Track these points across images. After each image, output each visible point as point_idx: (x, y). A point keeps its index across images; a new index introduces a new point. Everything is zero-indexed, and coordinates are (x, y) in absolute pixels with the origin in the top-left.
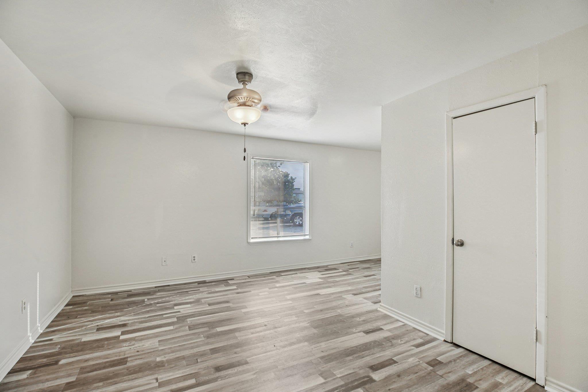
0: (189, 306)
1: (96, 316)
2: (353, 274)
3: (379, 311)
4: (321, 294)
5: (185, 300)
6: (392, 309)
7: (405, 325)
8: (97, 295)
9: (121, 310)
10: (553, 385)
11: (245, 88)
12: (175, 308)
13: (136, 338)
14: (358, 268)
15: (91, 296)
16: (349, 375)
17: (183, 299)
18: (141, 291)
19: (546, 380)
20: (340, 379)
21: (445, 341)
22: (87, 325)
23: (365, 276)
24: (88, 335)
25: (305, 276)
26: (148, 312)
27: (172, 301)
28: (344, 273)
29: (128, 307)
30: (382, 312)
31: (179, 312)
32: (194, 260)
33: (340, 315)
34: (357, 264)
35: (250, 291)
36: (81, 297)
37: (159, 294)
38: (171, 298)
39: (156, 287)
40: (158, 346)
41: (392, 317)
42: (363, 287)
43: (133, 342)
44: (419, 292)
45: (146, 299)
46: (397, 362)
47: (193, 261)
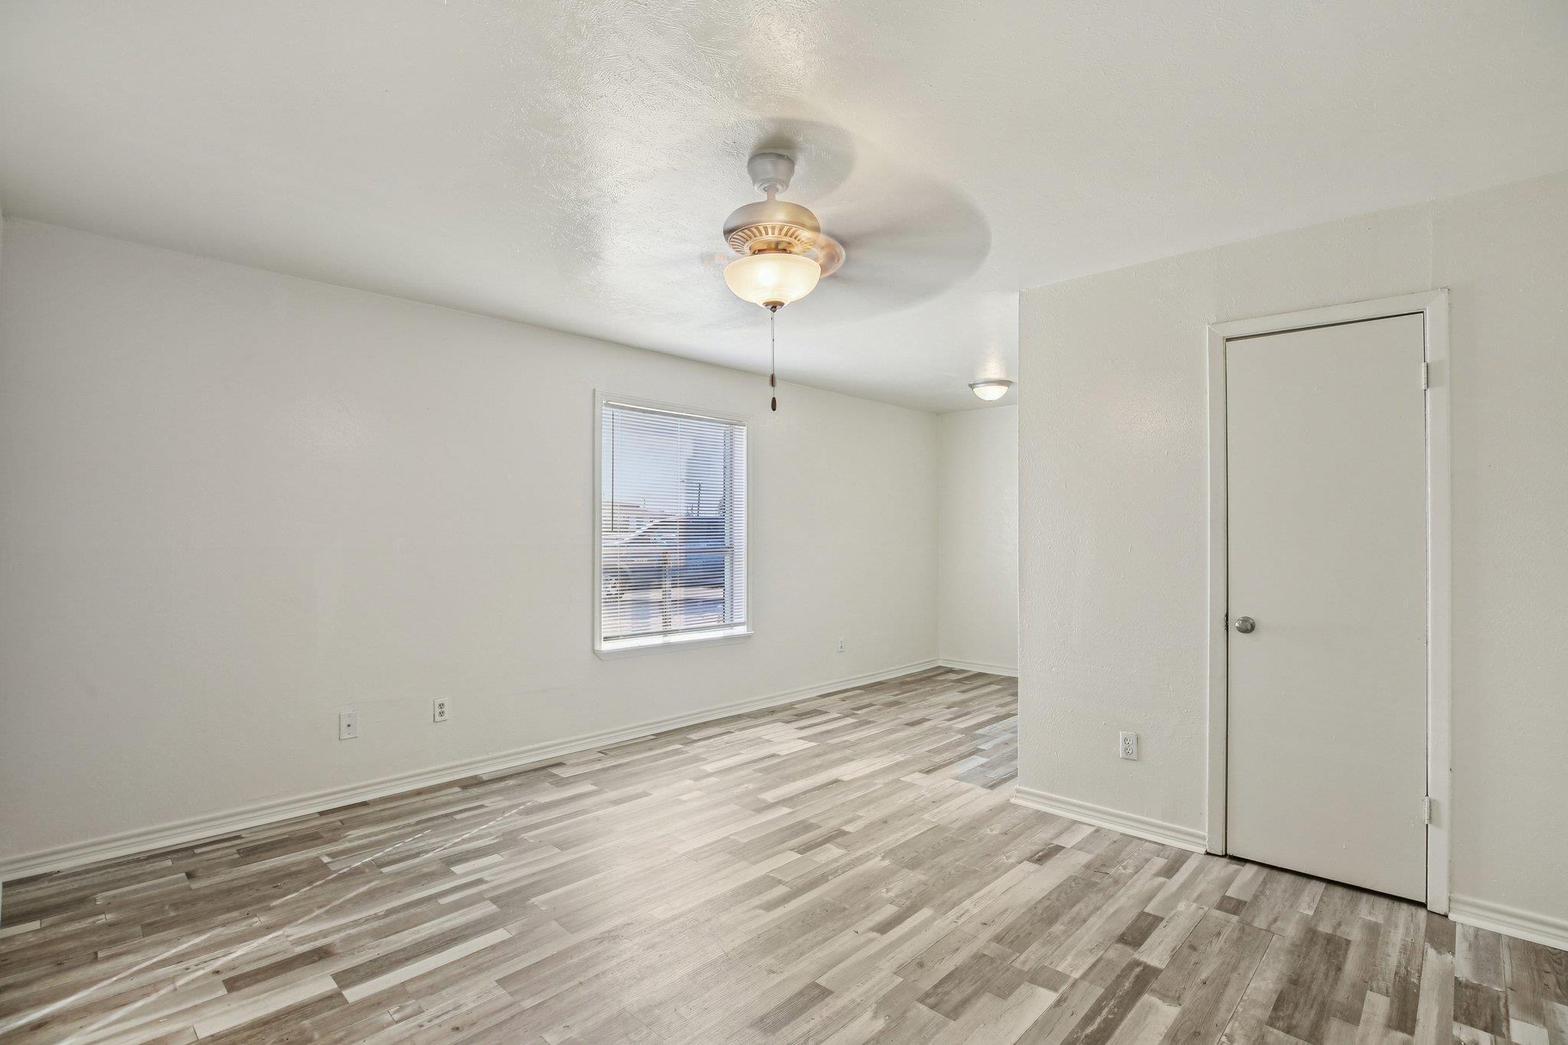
0: (495, 858)
1: (178, 940)
2: (874, 722)
3: (1016, 807)
4: (846, 778)
5: (464, 841)
6: (1054, 796)
7: (1098, 830)
8: (111, 866)
9: (261, 903)
10: (1467, 909)
11: (771, 198)
12: (457, 869)
13: (411, 988)
14: (870, 705)
15: (87, 872)
16: (1096, 970)
17: (457, 840)
18: (278, 831)
19: (1450, 900)
20: (1086, 984)
21: (1208, 853)
22: (173, 979)
23: (907, 724)
24: (209, 1012)
25: (759, 738)
26: (371, 896)
27: (427, 852)
28: (850, 720)
29: (273, 891)
30: (1026, 808)
31: (480, 881)
32: (441, 714)
33: (937, 829)
34: (861, 695)
35: (646, 794)
36: (46, 884)
37: (354, 833)
38: (409, 844)
39: (322, 814)
40: (509, 999)
41: (1058, 817)
42: (929, 751)
43: (411, 1006)
44: (1134, 747)
45: (322, 854)
46: (1162, 919)
47: (438, 718)
